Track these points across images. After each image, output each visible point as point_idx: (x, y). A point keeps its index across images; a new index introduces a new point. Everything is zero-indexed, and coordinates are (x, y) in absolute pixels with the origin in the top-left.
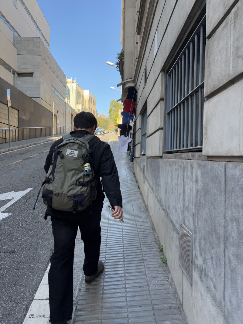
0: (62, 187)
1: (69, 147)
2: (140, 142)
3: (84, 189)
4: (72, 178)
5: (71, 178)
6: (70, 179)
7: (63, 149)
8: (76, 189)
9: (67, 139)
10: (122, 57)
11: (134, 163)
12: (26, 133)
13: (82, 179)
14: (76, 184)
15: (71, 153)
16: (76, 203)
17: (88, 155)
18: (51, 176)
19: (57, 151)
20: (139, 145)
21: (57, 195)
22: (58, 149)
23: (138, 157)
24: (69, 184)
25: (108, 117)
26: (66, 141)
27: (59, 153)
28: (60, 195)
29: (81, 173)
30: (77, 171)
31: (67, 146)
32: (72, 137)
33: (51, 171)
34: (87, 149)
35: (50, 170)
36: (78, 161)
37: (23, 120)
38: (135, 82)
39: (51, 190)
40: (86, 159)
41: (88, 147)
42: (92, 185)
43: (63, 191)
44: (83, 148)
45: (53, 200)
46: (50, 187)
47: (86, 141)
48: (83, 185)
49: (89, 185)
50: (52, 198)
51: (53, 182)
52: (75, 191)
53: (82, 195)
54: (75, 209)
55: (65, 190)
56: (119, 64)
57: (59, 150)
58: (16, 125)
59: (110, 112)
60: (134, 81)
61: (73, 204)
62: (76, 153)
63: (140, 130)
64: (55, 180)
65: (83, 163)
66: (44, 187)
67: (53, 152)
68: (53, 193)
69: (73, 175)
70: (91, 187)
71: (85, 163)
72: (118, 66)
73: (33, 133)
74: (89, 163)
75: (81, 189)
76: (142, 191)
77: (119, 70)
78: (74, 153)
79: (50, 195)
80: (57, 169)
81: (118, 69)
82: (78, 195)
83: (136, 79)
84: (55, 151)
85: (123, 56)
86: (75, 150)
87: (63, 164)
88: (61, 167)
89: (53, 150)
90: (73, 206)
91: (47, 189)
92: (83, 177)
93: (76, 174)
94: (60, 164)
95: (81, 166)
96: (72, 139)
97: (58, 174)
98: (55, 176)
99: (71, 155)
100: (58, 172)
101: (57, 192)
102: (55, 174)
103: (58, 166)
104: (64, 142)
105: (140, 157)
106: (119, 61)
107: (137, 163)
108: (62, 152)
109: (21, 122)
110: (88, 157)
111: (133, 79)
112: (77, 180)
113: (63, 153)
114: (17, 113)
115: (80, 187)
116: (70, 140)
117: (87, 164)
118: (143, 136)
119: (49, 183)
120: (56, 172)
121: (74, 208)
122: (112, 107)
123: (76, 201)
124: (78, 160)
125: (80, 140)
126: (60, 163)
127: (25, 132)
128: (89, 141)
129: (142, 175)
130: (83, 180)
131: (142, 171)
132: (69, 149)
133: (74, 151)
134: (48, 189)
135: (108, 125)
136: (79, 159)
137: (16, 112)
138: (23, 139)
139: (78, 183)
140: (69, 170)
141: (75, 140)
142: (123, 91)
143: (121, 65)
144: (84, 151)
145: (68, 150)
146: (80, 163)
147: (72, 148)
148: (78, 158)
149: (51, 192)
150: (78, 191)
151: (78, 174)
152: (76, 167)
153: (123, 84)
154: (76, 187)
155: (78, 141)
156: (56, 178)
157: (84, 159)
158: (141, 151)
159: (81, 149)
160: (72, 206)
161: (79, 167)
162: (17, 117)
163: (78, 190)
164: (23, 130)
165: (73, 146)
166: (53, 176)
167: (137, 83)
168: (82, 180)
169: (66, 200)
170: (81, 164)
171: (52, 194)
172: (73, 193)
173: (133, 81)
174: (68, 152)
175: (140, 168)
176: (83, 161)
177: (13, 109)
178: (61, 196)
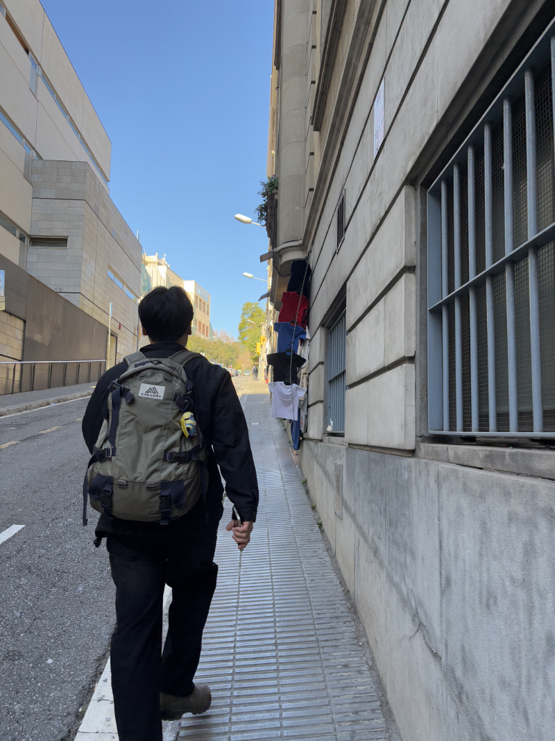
0: (134, 467)
1: (144, 379)
2: (322, 399)
3: (183, 468)
4: (155, 445)
5: (153, 447)
6: (150, 448)
7: (130, 385)
8: (165, 469)
9: (137, 363)
10: (274, 191)
11: (302, 452)
12: (41, 374)
13: (178, 446)
14: (165, 460)
15: (150, 391)
16: (167, 501)
17: (187, 395)
18: (108, 445)
19: (119, 388)
20: (320, 407)
21: (123, 486)
22: (120, 384)
23: (316, 437)
24: (149, 461)
25: (236, 340)
26: (136, 366)
27: (123, 393)
28: (130, 485)
29: (174, 434)
30: (166, 431)
31: (139, 376)
32: (147, 357)
33: (105, 433)
34: (182, 381)
35: (103, 431)
36: (166, 409)
37: (34, 343)
38: (306, 249)
39: (110, 475)
40: (182, 403)
41: (184, 377)
42: (198, 458)
43: (136, 475)
44: (175, 378)
45: (115, 498)
46: (105, 469)
47: (179, 365)
48: (180, 459)
49: (194, 458)
50: (112, 492)
51: (113, 458)
52: (163, 475)
53: (178, 481)
54: (165, 516)
55: (140, 473)
56: (266, 211)
57: (122, 386)
58: (18, 355)
59: (241, 329)
60: (302, 247)
61: (161, 504)
62: (161, 391)
63: (320, 366)
64: (118, 452)
65: (176, 411)
66: (93, 471)
67: (108, 392)
68: (115, 482)
69: (158, 439)
70: (199, 464)
71: (181, 412)
72: (262, 215)
73: (57, 374)
74: (192, 411)
75: (177, 468)
76: (332, 542)
77: (266, 225)
78: (155, 392)
79: (107, 488)
80: (121, 428)
81: (264, 222)
82: (170, 482)
83: (309, 241)
84: (113, 389)
85: (277, 188)
86: (158, 384)
87: (133, 417)
88: (130, 423)
89: (109, 387)
90: (161, 508)
91: (99, 474)
92: (178, 443)
93: (163, 436)
94: (127, 416)
95: (174, 418)
96: (147, 362)
97: (123, 439)
98: (116, 445)
99: (151, 396)
100: (124, 434)
101: (122, 480)
102: (116, 440)
103: (123, 421)
104: (131, 369)
105: (321, 441)
106: (264, 203)
107: (315, 456)
108: (129, 390)
109: (29, 347)
110: (188, 399)
111: (301, 242)
112: (166, 451)
113: (132, 391)
114: (22, 328)
115: (175, 465)
116: (143, 364)
117: (187, 415)
118: (330, 382)
119: (105, 461)
120: (120, 436)
121: (162, 513)
122: (246, 317)
123: (166, 496)
124: (167, 407)
125: (166, 363)
126: (126, 414)
127: (37, 373)
128: (186, 365)
129: (332, 494)
130: (180, 450)
131: (330, 482)
132: (145, 382)
133: (156, 387)
134: (102, 473)
135: (237, 357)
136: (169, 404)
137: (20, 324)
138: (32, 389)
139: (169, 456)
140: (149, 429)
141: (155, 362)
142: (276, 271)
143: (270, 212)
144: (177, 386)
145: (142, 384)
146: (170, 411)
147: (152, 380)
148: (167, 402)
149: (109, 481)
150: (170, 474)
151: (168, 437)
152: (162, 422)
153: (275, 256)
154: (164, 466)
155: (160, 366)
156: (120, 447)
157: (178, 404)
158: (326, 424)
159: (171, 382)
160: (157, 508)
161: (168, 421)
162: (20, 335)
163: (170, 471)
164: (33, 367)
165: (152, 375)
166: (113, 443)
167: (311, 251)
168: (176, 450)
169: (145, 495)
170: (173, 415)
171: (112, 484)
172: (159, 479)
173: (300, 245)
174: (143, 390)
175: (326, 473)
176: (175, 407)
177: (13, 317)
178: (133, 487)
